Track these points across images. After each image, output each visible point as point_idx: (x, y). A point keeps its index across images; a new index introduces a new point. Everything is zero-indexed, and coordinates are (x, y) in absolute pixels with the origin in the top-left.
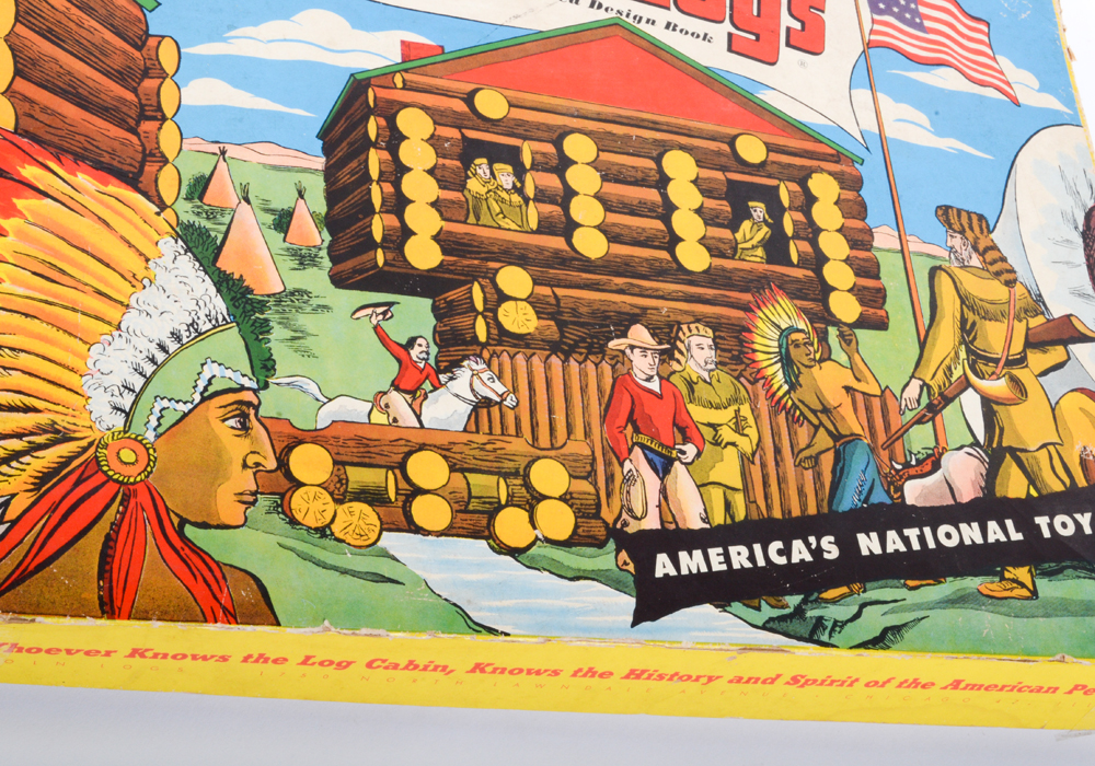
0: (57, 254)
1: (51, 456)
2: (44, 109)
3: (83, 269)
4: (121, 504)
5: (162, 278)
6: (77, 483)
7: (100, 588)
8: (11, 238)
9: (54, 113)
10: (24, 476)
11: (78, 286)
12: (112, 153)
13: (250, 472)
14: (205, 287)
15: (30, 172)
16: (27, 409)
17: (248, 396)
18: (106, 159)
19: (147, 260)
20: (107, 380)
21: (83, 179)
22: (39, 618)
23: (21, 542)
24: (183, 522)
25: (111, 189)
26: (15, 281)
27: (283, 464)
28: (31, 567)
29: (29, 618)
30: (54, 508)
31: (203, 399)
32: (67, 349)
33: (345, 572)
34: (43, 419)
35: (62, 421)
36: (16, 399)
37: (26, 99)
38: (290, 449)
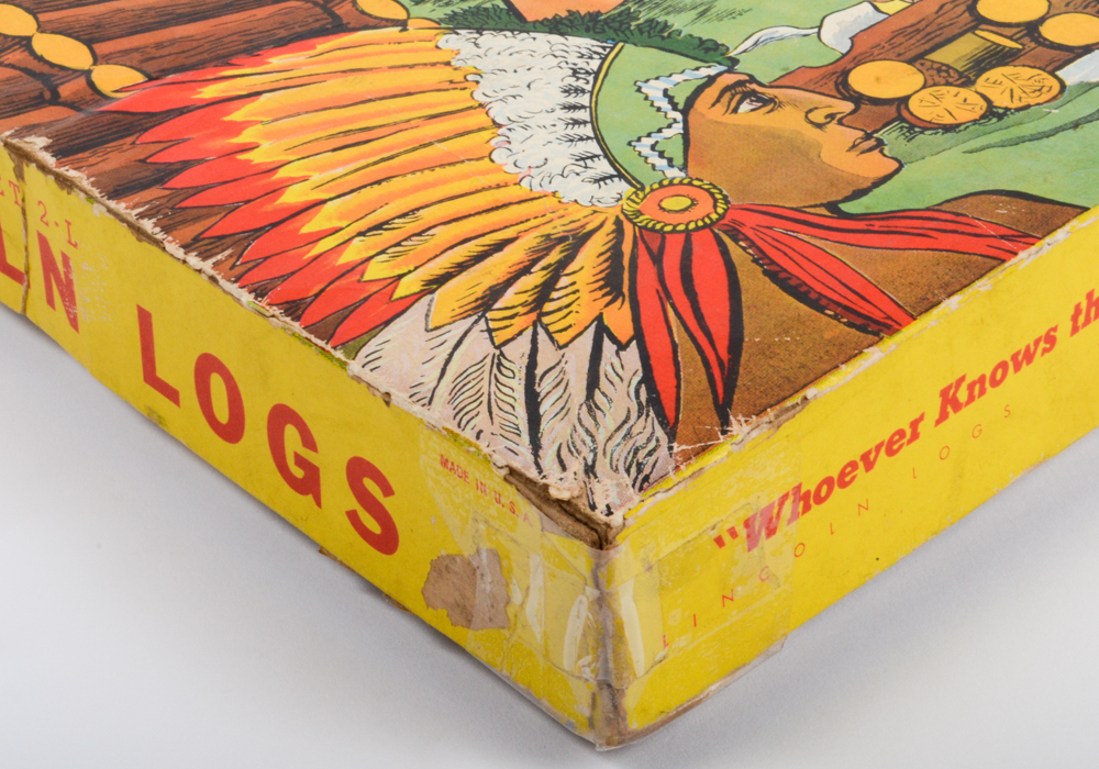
0: (336, 123)
1: (589, 261)
2: (159, 46)
3: (387, 113)
4: (736, 240)
5: (482, 65)
6: (657, 259)
7: (835, 317)
8: (266, 145)
9: (172, 42)
10: (585, 296)
11: (398, 127)
12: (284, 25)
13: (833, 127)
14: (543, 41)
15: (210, 92)
16: (499, 246)
17: (729, 79)
18: (283, 33)
19: (448, 64)
20: (554, 167)
21: (277, 61)
22: (810, 392)
23: (675, 347)
24: (833, 207)
25: (321, 48)
26: (322, 169)
27: (858, 99)
28: (724, 355)
29: (797, 398)
30: (665, 294)
31: (685, 112)
32: (466, 176)
33: (1076, 125)
34: (530, 241)
35: (557, 228)
36: (472, 248)
37: (126, 52)
38: (845, 84)
